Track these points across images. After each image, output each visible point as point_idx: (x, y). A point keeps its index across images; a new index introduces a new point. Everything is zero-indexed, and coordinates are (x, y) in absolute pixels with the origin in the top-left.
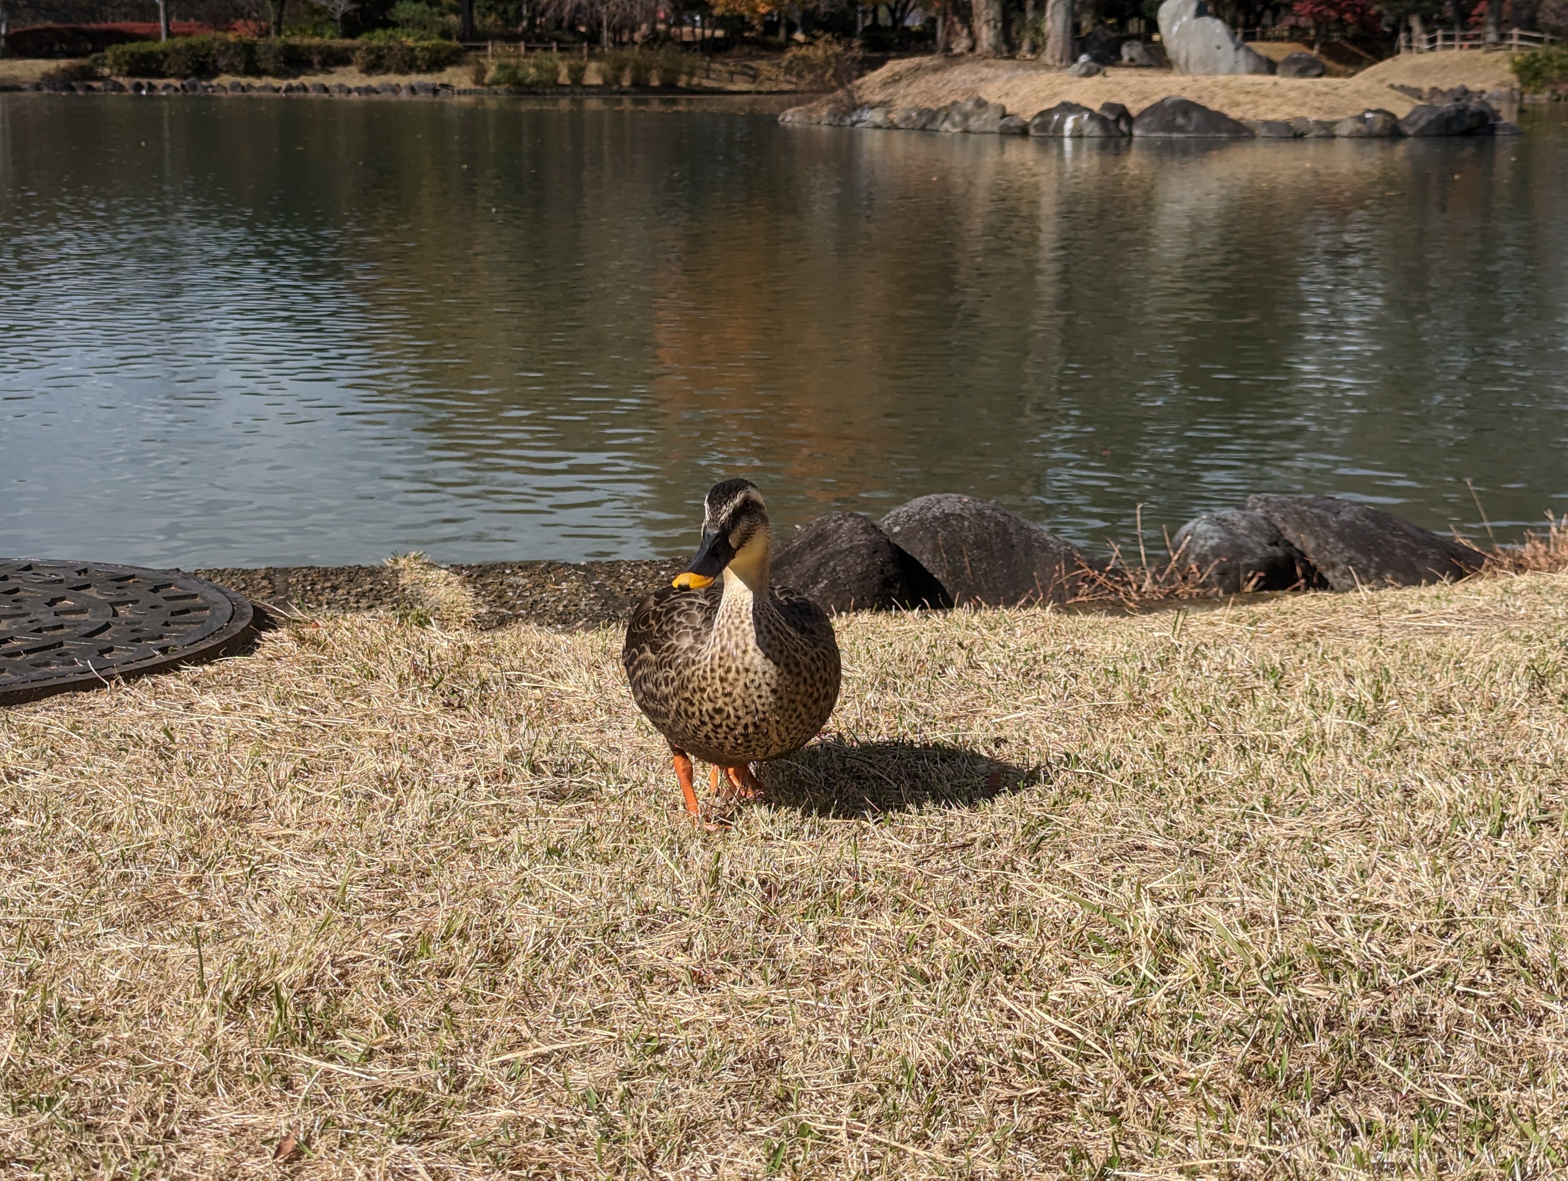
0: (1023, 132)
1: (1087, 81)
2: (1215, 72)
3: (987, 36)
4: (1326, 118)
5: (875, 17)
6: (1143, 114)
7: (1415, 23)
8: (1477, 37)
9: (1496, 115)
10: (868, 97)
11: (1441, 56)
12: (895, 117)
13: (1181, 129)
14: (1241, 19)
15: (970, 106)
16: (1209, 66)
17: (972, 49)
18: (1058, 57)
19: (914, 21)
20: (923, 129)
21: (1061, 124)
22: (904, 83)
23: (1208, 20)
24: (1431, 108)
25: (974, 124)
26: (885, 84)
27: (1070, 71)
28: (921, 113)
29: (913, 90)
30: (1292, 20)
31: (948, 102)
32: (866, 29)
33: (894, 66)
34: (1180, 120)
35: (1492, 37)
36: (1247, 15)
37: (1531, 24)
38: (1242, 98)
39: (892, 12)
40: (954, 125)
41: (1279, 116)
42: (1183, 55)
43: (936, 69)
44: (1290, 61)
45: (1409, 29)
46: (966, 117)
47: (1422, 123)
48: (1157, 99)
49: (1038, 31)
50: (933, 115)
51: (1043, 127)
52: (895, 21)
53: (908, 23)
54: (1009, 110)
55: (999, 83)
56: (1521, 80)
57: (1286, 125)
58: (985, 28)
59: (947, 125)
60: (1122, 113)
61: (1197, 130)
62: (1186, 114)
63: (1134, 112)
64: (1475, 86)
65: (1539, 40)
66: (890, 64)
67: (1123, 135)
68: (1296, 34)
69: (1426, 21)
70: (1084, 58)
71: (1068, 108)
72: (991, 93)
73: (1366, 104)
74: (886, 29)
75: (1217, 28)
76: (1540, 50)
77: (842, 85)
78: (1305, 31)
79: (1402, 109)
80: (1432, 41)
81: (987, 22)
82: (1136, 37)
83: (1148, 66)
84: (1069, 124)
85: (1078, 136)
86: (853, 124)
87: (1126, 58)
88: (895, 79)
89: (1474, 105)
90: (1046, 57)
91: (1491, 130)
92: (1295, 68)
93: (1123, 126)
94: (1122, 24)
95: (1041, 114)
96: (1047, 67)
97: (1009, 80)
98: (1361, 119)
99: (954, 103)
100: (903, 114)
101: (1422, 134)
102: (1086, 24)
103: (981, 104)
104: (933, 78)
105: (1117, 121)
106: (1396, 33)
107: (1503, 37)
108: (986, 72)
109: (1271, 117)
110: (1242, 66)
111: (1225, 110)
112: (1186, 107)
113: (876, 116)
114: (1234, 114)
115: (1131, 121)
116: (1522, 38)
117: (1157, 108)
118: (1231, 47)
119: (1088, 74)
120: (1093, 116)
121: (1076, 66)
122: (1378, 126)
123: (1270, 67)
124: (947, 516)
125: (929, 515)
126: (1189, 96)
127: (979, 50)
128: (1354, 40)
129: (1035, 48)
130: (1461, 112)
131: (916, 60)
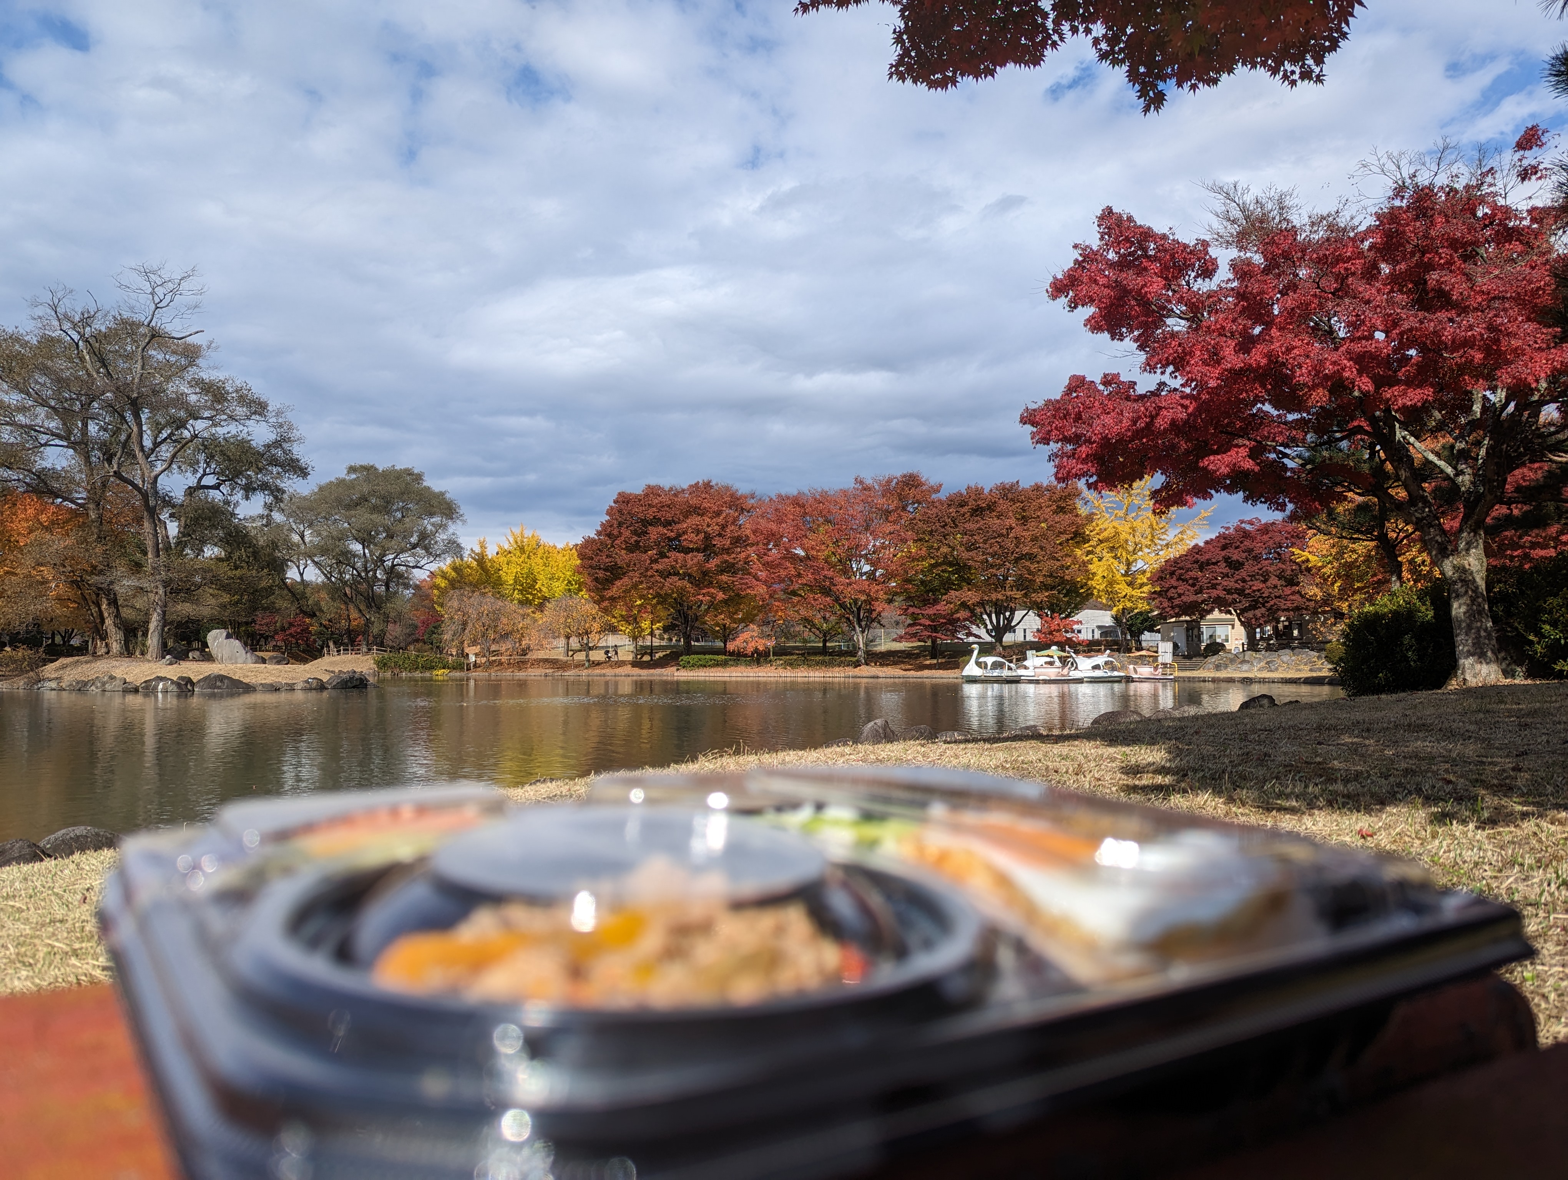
0: (136, 690)
1: (170, 667)
2: (236, 663)
3: (115, 647)
4: (290, 682)
5: (53, 640)
6: (199, 681)
7: (331, 644)
8: (359, 650)
9: (367, 681)
10: (47, 675)
11: (343, 657)
12: (64, 685)
13: (219, 688)
14: (249, 642)
15: (106, 678)
16: (233, 659)
17: (108, 653)
18: (154, 656)
19: (75, 642)
20: (79, 690)
21: (156, 687)
22: (69, 669)
23: (232, 640)
24: (338, 677)
25: (108, 687)
26: (57, 670)
27: (161, 662)
28: (78, 683)
29: (74, 672)
30: (275, 643)
31: (94, 677)
32: (47, 645)
33: (63, 661)
34: (219, 684)
35: (365, 649)
36: (252, 640)
37: (381, 644)
38: (249, 674)
39: (63, 638)
40: (97, 688)
41: (268, 681)
42: (220, 655)
43: (87, 662)
44: (271, 658)
45: (328, 647)
46: (104, 684)
47: (334, 683)
48: (207, 674)
49: (144, 645)
50: (85, 684)
51: (147, 688)
52: (64, 642)
53: (72, 643)
54: (128, 680)
55: (122, 668)
56: (378, 666)
57: (271, 685)
58: (115, 643)
59: (93, 688)
60: (189, 681)
61: (227, 687)
62: (221, 681)
63: (195, 681)
64: (358, 670)
65: (385, 651)
66: (61, 660)
67: (190, 691)
68: (276, 648)
69: (335, 643)
70: (168, 657)
71: (161, 679)
72: (118, 673)
73: (309, 676)
74: (59, 645)
75: (236, 644)
76: (386, 655)
77: (32, 670)
78: (280, 647)
79: (325, 678)
80: (339, 651)
81: (116, 641)
82: (197, 649)
83: (203, 661)
84: (161, 686)
85: (165, 692)
86: (39, 689)
87: (191, 658)
88: (64, 667)
89: (357, 676)
90: (148, 657)
91: (366, 686)
92: (274, 661)
93: (189, 687)
94: (189, 643)
95: (145, 682)
96: (149, 661)
97: (128, 667)
98: (307, 682)
99: (97, 678)
100: (68, 683)
101: (334, 688)
102: (170, 644)
103: (112, 678)
104: (85, 666)
105: (186, 685)
106: (322, 648)
107: (369, 650)
108: (117, 664)
109: (263, 682)
110: (249, 660)
111: (241, 679)
112: (221, 678)
113: (53, 685)
114: (246, 680)
115: (193, 684)
116: (377, 650)
117: (205, 679)
118: (244, 652)
119: (171, 664)
120: (173, 682)
121: (164, 660)
122: (314, 685)
123: (264, 661)
124: (78, 837)
125: (68, 837)
126: (222, 673)
127: (111, 653)
128: (303, 651)
129: (143, 654)
130: (351, 678)
131: (77, 658)
